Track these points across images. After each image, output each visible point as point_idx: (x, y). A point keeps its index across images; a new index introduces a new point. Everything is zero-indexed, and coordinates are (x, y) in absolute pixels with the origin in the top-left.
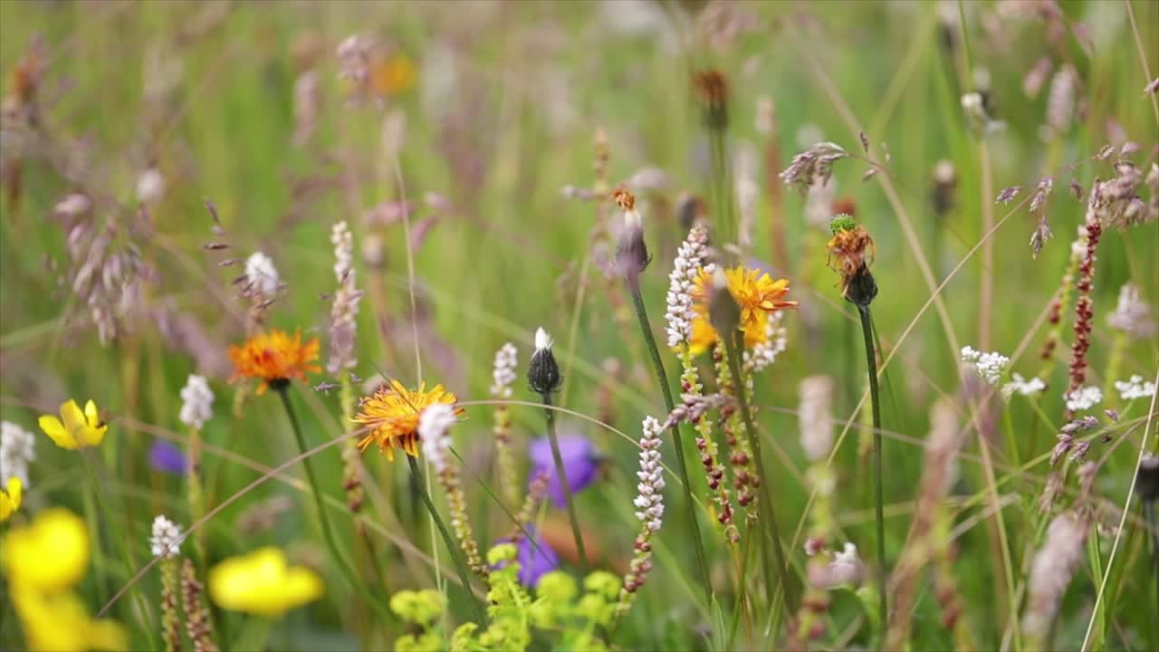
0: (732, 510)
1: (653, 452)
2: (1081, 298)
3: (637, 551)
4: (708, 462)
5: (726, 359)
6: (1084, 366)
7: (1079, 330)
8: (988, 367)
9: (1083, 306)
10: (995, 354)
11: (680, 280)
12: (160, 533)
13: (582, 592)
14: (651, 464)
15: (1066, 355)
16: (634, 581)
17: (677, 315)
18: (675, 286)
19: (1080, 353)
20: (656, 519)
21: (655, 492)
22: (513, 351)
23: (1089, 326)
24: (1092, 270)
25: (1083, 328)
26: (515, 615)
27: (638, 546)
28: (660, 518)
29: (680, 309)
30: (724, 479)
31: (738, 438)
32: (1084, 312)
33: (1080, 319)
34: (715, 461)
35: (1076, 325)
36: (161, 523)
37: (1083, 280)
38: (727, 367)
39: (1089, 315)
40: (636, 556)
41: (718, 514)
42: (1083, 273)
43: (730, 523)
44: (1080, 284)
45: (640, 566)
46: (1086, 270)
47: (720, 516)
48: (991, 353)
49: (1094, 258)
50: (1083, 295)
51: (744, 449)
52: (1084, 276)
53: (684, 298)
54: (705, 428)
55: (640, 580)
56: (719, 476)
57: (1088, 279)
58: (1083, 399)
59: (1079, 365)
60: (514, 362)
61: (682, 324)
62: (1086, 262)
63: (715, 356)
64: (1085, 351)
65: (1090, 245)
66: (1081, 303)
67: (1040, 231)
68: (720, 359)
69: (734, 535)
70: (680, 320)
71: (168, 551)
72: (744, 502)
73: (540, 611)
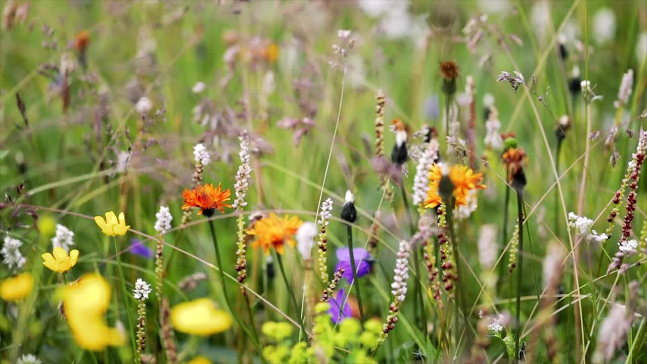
0: (441, 293)
1: (404, 260)
2: (631, 192)
3: (391, 311)
4: (430, 267)
5: (445, 213)
6: (630, 228)
7: (628, 209)
8: (581, 224)
9: (632, 197)
10: (585, 218)
11: (422, 170)
12: (139, 287)
13: (363, 329)
14: (403, 266)
15: (620, 222)
16: (388, 327)
17: (420, 188)
18: (419, 173)
19: (628, 221)
20: (402, 295)
21: (404, 281)
22: (331, 202)
23: (634, 207)
24: (638, 178)
25: (630, 208)
26: (327, 340)
27: (391, 309)
28: (404, 295)
29: (421, 185)
30: (437, 276)
31: (447, 255)
32: (632, 200)
33: (629, 203)
34: (434, 266)
35: (627, 206)
36: (139, 282)
37: (632, 183)
38: (444, 218)
39: (635, 202)
40: (390, 314)
41: (433, 294)
42: (633, 179)
43: (439, 299)
44: (631, 185)
45: (392, 319)
46: (634, 178)
47: (435, 295)
48: (583, 217)
49: (639, 172)
50: (632, 191)
51: (450, 261)
52: (633, 181)
53: (424, 180)
54: (429, 248)
55: (391, 327)
56: (435, 274)
57: (635, 183)
58: (629, 246)
59: (628, 227)
60: (331, 208)
61: (422, 193)
62: (635, 173)
63: (438, 211)
64: (631, 220)
65: (638, 165)
66: (630, 195)
67: (614, 155)
68: (441, 213)
69: (441, 306)
70: (420, 191)
71: (142, 296)
72: (448, 289)
73: (340, 339)
